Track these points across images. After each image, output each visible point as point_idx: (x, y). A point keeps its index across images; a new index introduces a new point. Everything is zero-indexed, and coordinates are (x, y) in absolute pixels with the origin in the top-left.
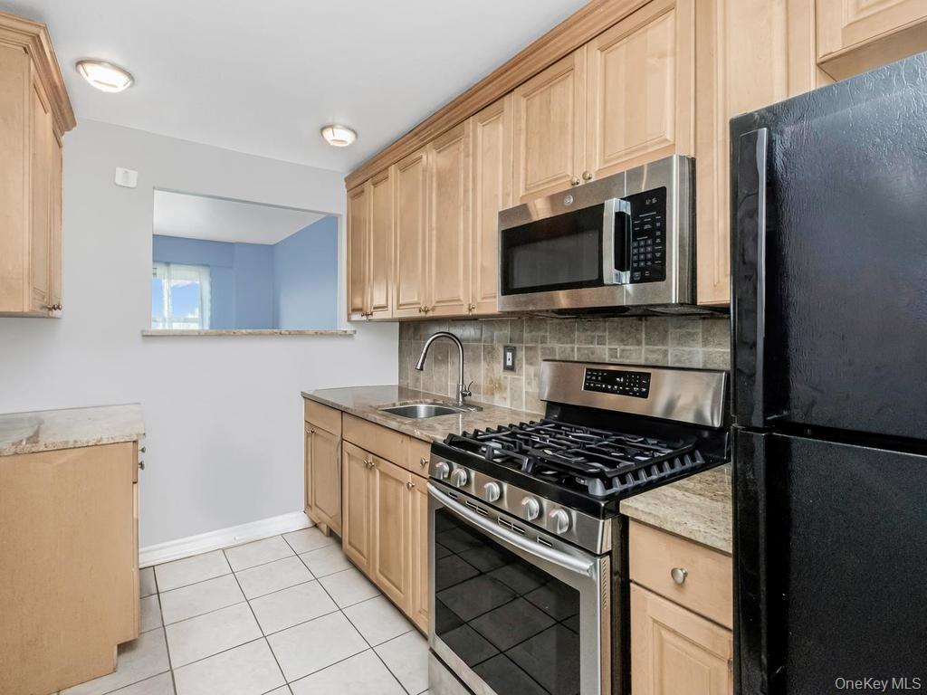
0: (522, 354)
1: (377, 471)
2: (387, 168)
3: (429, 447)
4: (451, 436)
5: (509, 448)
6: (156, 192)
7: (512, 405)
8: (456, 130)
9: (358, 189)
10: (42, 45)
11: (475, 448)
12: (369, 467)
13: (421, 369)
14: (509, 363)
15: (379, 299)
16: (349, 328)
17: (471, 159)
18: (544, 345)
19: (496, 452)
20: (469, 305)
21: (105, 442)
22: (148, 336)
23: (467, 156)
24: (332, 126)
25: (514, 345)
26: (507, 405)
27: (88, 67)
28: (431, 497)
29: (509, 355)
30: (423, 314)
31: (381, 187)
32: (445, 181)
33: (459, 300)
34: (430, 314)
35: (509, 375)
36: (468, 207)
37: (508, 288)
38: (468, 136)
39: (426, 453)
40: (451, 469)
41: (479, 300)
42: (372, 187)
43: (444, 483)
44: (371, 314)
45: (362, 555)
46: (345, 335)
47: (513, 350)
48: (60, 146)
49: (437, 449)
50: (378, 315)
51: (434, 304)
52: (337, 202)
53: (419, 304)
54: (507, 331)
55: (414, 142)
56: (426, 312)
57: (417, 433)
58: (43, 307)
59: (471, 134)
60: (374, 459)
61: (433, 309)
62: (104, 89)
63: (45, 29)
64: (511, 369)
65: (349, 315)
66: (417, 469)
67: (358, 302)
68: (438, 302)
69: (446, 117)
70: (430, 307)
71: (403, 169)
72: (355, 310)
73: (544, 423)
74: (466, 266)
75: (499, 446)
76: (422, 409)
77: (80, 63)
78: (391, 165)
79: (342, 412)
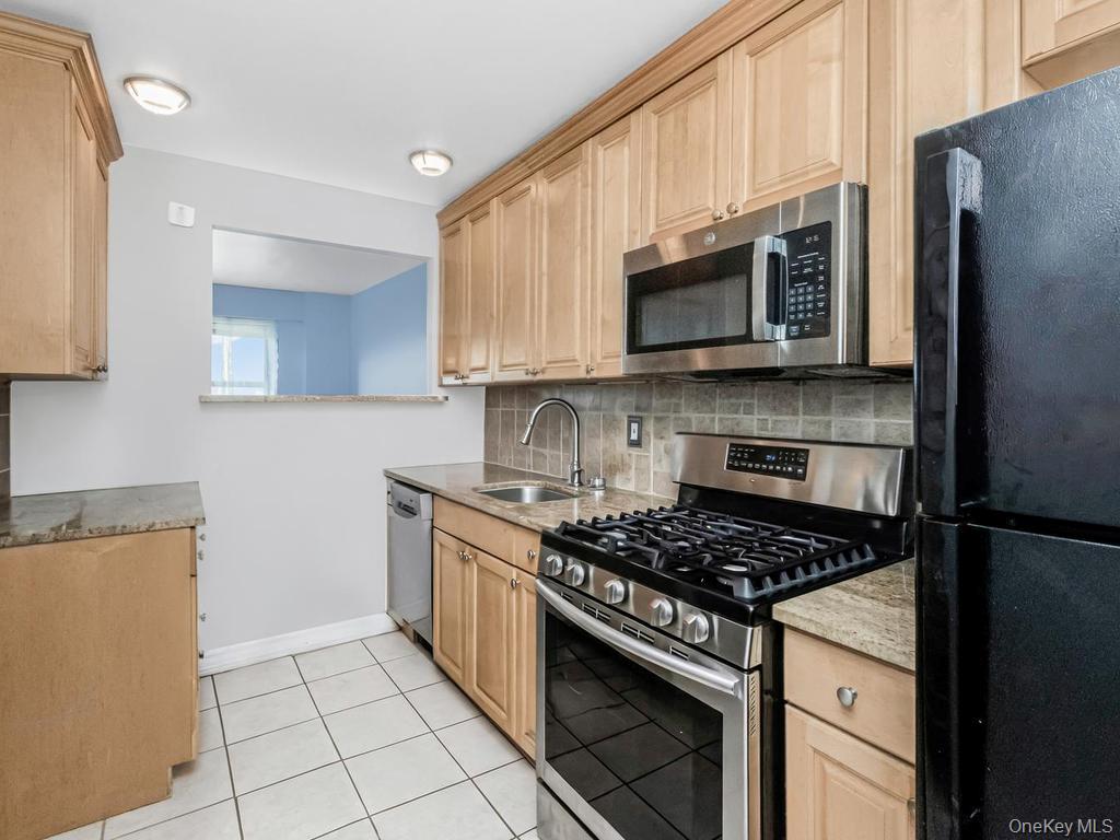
0: (650, 427)
1: (475, 565)
2: (487, 202)
3: (539, 539)
4: (565, 524)
5: (632, 539)
6: (215, 231)
7: (637, 486)
8: (570, 155)
9: (453, 227)
10: (85, 61)
11: (594, 539)
12: (464, 560)
13: (527, 443)
14: (634, 436)
15: (478, 361)
16: (440, 394)
17: (590, 189)
18: (677, 415)
19: (620, 544)
20: (588, 366)
21: (158, 527)
22: (206, 402)
23: (585, 186)
24: (422, 152)
25: (640, 414)
26: (631, 487)
27: (138, 85)
28: (540, 597)
29: (635, 426)
30: (530, 378)
31: (482, 224)
32: (558, 217)
33: (575, 360)
34: (539, 377)
35: (635, 451)
36: (586, 247)
37: (634, 345)
38: (586, 162)
39: (534, 545)
40: (565, 564)
41: (599, 360)
42: (470, 224)
43: (558, 582)
44: (468, 377)
45: (456, 664)
46: (435, 402)
47: (640, 421)
48: (105, 179)
49: (548, 540)
50: (475, 378)
51: (544, 365)
52: (425, 243)
53: (525, 365)
54: (632, 399)
55: (521, 170)
56: (535, 374)
57: (524, 520)
58: (87, 369)
59: (590, 159)
60: (469, 550)
61: (543, 371)
62: (157, 111)
63: (89, 40)
64: (637, 444)
65: (441, 379)
66: (524, 562)
67: (451, 362)
68: (549, 363)
69: (557, 140)
70: (538, 368)
71: (508, 203)
72: (447, 372)
73: (676, 509)
74: (583, 319)
75: (624, 536)
76: (529, 493)
77: (128, 80)
78: (493, 197)
79: (433, 494)
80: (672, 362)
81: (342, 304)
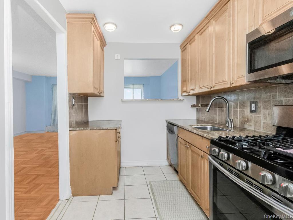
0: (261, 104)
1: (190, 150)
2: (195, 36)
3: (210, 142)
4: (220, 137)
5: (252, 145)
6: (124, 60)
7: (254, 128)
8: (224, 9)
9: (185, 48)
10: (94, 21)
11: (233, 144)
12: (187, 148)
13: (208, 112)
14: (253, 109)
15: (193, 87)
16: (182, 98)
17: (231, 17)
18: (275, 99)
19: (244, 146)
20: (231, 82)
21: (109, 129)
22: (123, 101)
23: (229, 17)
24: (173, 25)
25: (256, 100)
26: (252, 128)
27: (106, 25)
28: (210, 163)
29: (253, 105)
30: (209, 90)
31: (193, 44)
33: (226, 81)
34: (213, 89)
35: (253, 115)
36: (230, 40)
37: (252, 69)
38: (230, 8)
39: (208, 143)
40: (220, 151)
41: (236, 79)
42: (189, 45)
43: (216, 157)
44: (189, 92)
45: (185, 179)
46: (181, 100)
47: (256, 103)
48: (103, 51)
49: (213, 142)
50: (192, 92)
51: (214, 85)
52: (177, 55)
53: (207, 86)
54: (252, 95)
55: (207, 21)
56: (211, 88)
57: (205, 135)
59: (231, 7)
60: (189, 145)
61: (214, 87)
62: (110, 31)
63: (94, 15)
64: (255, 112)
65: (182, 94)
66: (206, 150)
67: (185, 89)
68: (215, 84)
69: (219, 5)
70: (212, 86)
71: (201, 35)
72: (183, 92)
73: (275, 136)
74: (229, 65)
75: (247, 144)
76: (209, 128)
77: (104, 25)
78: (196, 34)
79: (178, 127)
80: (271, 73)
81: (158, 78)
